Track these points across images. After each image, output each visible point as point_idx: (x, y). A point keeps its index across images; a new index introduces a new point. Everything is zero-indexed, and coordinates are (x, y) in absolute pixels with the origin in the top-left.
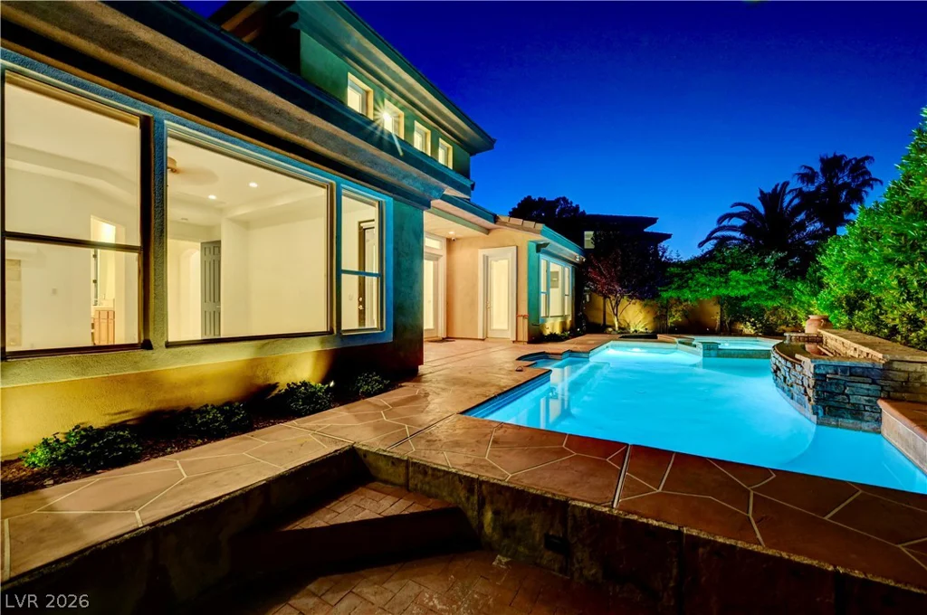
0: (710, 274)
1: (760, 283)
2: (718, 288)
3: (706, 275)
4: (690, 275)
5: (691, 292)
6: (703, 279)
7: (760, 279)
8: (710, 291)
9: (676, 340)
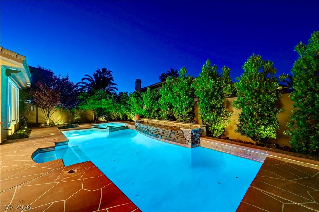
0: (95, 100)
1: (110, 104)
2: (98, 105)
3: (94, 100)
4: (87, 100)
5: (88, 106)
6: (92, 101)
7: (110, 103)
8: (95, 106)
9: (92, 127)
